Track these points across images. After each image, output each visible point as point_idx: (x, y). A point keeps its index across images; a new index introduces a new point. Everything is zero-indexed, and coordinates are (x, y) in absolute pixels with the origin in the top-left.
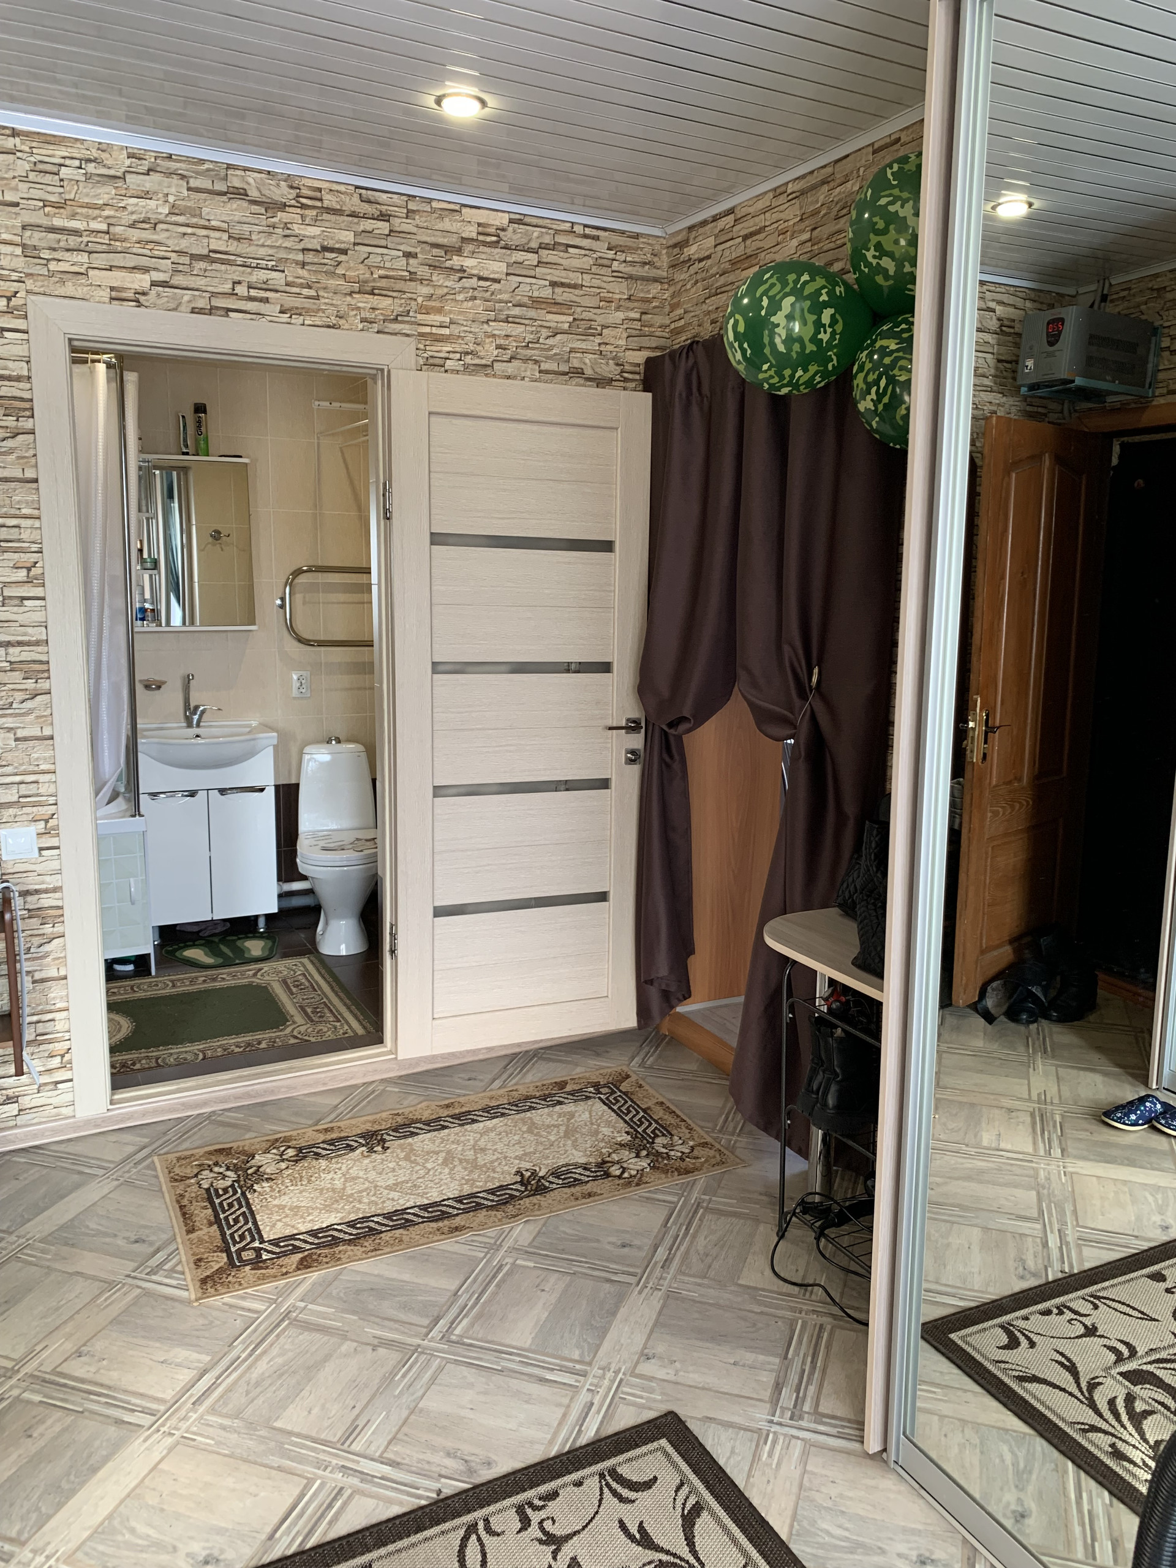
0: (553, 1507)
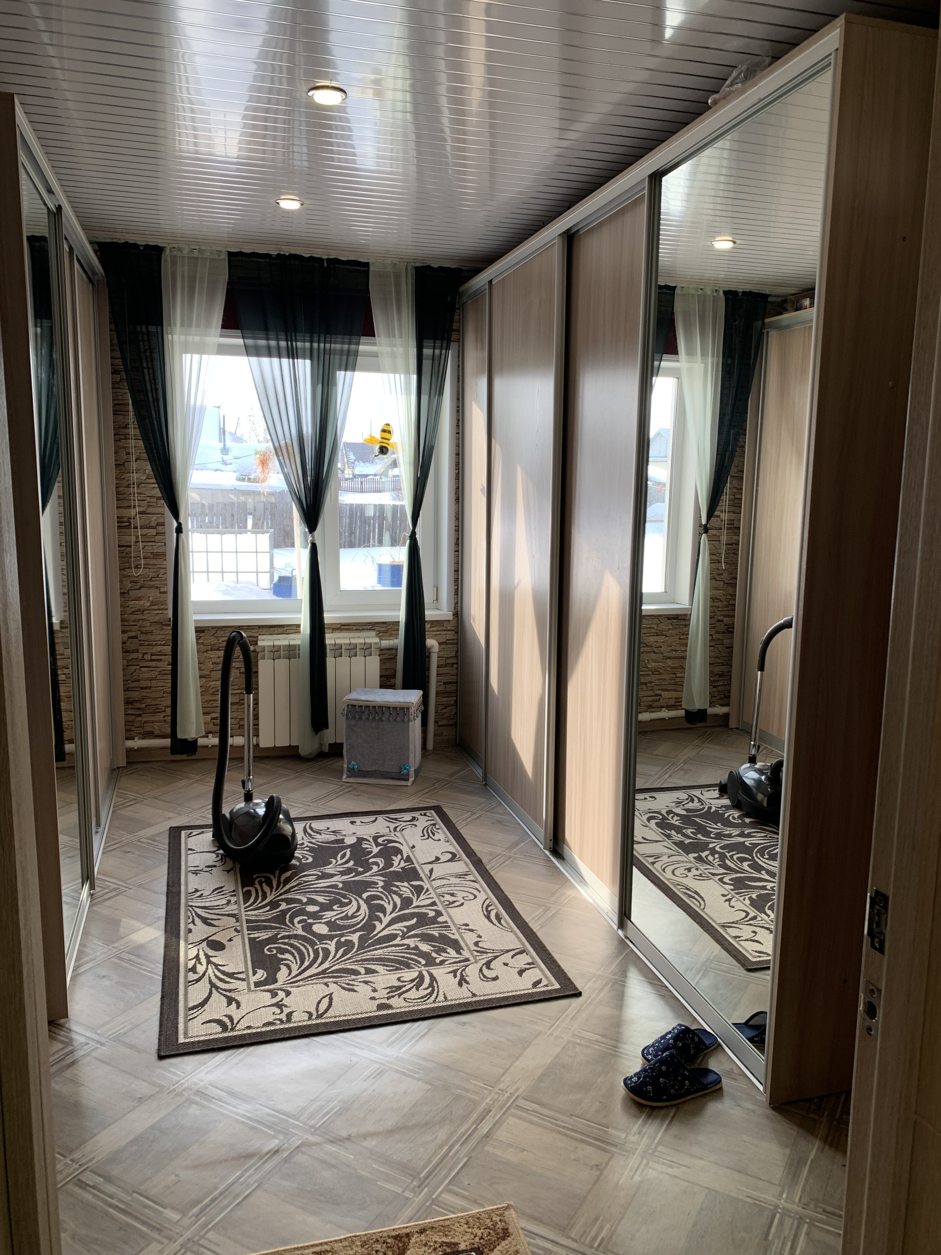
0: (271, 1019)
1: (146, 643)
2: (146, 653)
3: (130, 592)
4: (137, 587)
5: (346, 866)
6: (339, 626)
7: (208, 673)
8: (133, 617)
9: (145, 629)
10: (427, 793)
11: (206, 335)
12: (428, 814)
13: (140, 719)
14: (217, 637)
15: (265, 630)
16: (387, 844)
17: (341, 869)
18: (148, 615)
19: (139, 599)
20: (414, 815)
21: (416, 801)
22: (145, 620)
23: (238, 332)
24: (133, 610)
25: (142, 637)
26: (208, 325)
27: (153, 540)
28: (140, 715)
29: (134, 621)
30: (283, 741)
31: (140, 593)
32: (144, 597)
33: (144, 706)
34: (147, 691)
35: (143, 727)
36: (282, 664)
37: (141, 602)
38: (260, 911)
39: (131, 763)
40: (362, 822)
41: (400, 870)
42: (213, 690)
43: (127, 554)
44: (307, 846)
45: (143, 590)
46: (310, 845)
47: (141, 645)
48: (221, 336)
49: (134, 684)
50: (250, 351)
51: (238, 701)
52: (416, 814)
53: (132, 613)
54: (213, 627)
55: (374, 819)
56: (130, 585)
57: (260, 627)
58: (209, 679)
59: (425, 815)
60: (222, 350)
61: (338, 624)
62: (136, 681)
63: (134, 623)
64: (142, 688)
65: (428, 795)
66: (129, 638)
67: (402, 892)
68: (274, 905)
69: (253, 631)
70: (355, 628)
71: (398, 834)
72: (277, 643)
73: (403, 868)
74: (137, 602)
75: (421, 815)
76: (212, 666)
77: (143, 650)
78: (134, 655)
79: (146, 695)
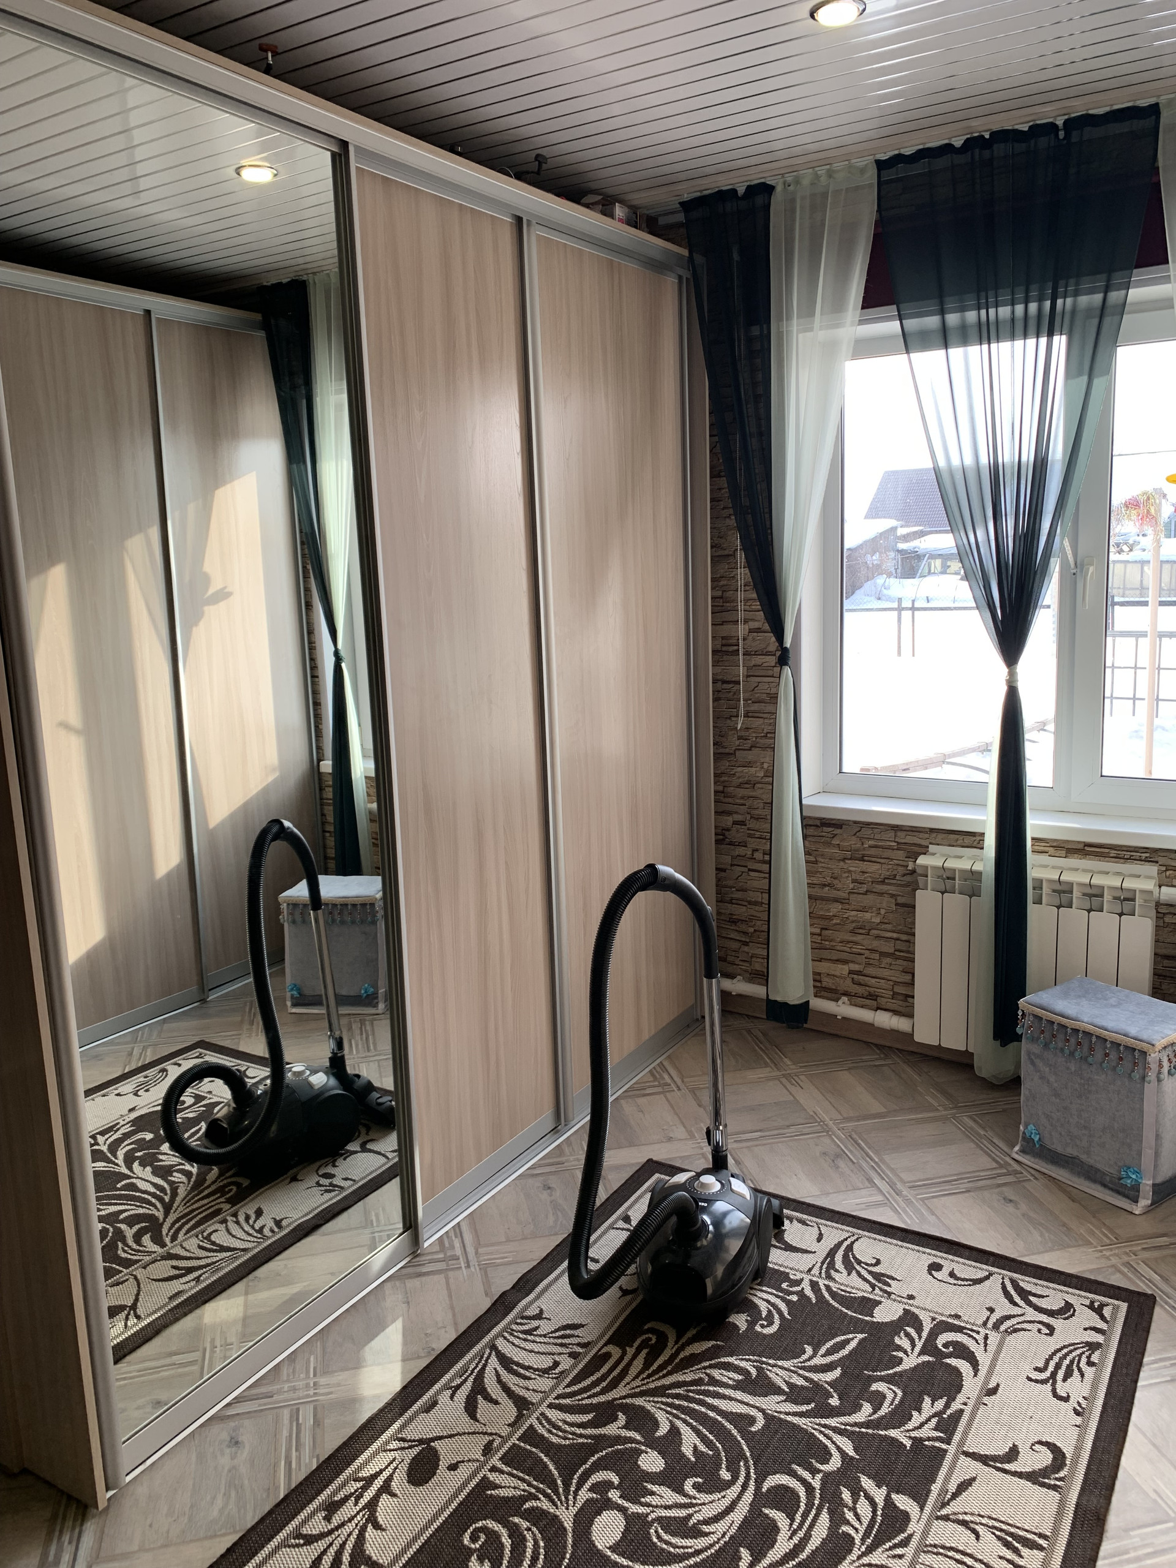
1: (758, 834)
2: (757, 850)
3: (737, 752)
4: (747, 746)
5: (815, 1377)
6: (1081, 846)
7: (845, 895)
8: (741, 792)
9: (757, 812)
10: (1159, 1247)
11: (837, 326)
12: (1107, 1311)
13: (746, 949)
14: (861, 838)
15: (940, 836)
16: (950, 1355)
17: (801, 1382)
18: (761, 791)
19: (749, 765)
20: (1071, 1300)
21: (1114, 1260)
22: (755, 798)
23: (892, 310)
24: (740, 780)
25: (753, 824)
26: (838, 306)
27: (770, 673)
28: (746, 944)
29: (742, 798)
30: (954, 1041)
31: (750, 756)
32: (756, 762)
33: (751, 930)
34: (757, 908)
35: (750, 963)
36: (956, 902)
37: (752, 770)
38: (570, 1418)
39: (731, 1012)
40: (952, 1274)
41: (908, 1443)
42: (854, 925)
43: (735, 694)
44: (801, 1293)
45: (755, 751)
46: (808, 1292)
47: (750, 836)
48: (861, 322)
49: (739, 895)
50: (909, 342)
51: (891, 951)
52: (1078, 1299)
53: (739, 786)
54: (855, 822)
55: (981, 1275)
56: (737, 742)
57: (932, 830)
58: (847, 907)
59: (1099, 1311)
60: (865, 349)
61: (1079, 842)
62: (743, 890)
63: (742, 801)
64: (750, 903)
65: (1156, 1254)
66: (735, 823)
67: (849, 1515)
68: (605, 1414)
69: (921, 835)
70: (1113, 853)
71: (994, 1338)
72: (951, 864)
73: (918, 1442)
74: (746, 770)
75: (1091, 1306)
76: (851, 886)
77: (753, 843)
78: (741, 851)
79: (755, 913)
